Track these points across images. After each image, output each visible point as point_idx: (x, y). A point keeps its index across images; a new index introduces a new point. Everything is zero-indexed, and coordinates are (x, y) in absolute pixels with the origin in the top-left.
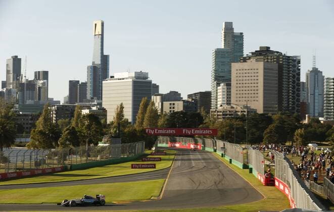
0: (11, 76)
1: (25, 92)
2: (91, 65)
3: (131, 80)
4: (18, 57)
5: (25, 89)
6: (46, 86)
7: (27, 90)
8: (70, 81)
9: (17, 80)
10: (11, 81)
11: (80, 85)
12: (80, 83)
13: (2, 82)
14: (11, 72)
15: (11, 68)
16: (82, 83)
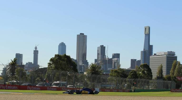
0: (100, 56)
1: (107, 65)
2: (143, 50)
3: (166, 56)
4: (104, 46)
5: (107, 63)
6: (119, 61)
7: (108, 64)
8: (132, 60)
9: (103, 58)
10: (100, 59)
11: (137, 62)
12: (137, 61)
13: (95, 59)
14: (100, 54)
15: (100, 52)
16: (138, 61)
